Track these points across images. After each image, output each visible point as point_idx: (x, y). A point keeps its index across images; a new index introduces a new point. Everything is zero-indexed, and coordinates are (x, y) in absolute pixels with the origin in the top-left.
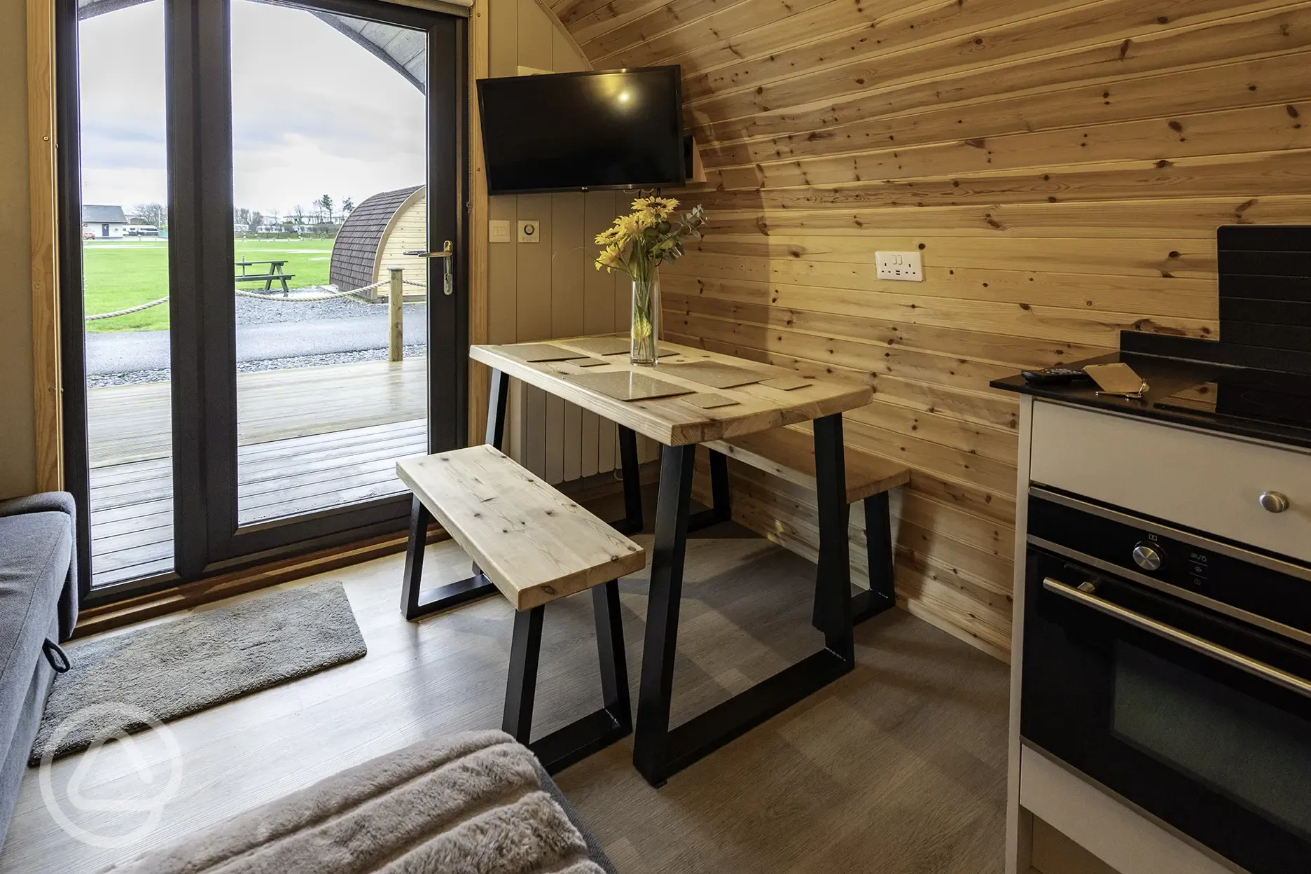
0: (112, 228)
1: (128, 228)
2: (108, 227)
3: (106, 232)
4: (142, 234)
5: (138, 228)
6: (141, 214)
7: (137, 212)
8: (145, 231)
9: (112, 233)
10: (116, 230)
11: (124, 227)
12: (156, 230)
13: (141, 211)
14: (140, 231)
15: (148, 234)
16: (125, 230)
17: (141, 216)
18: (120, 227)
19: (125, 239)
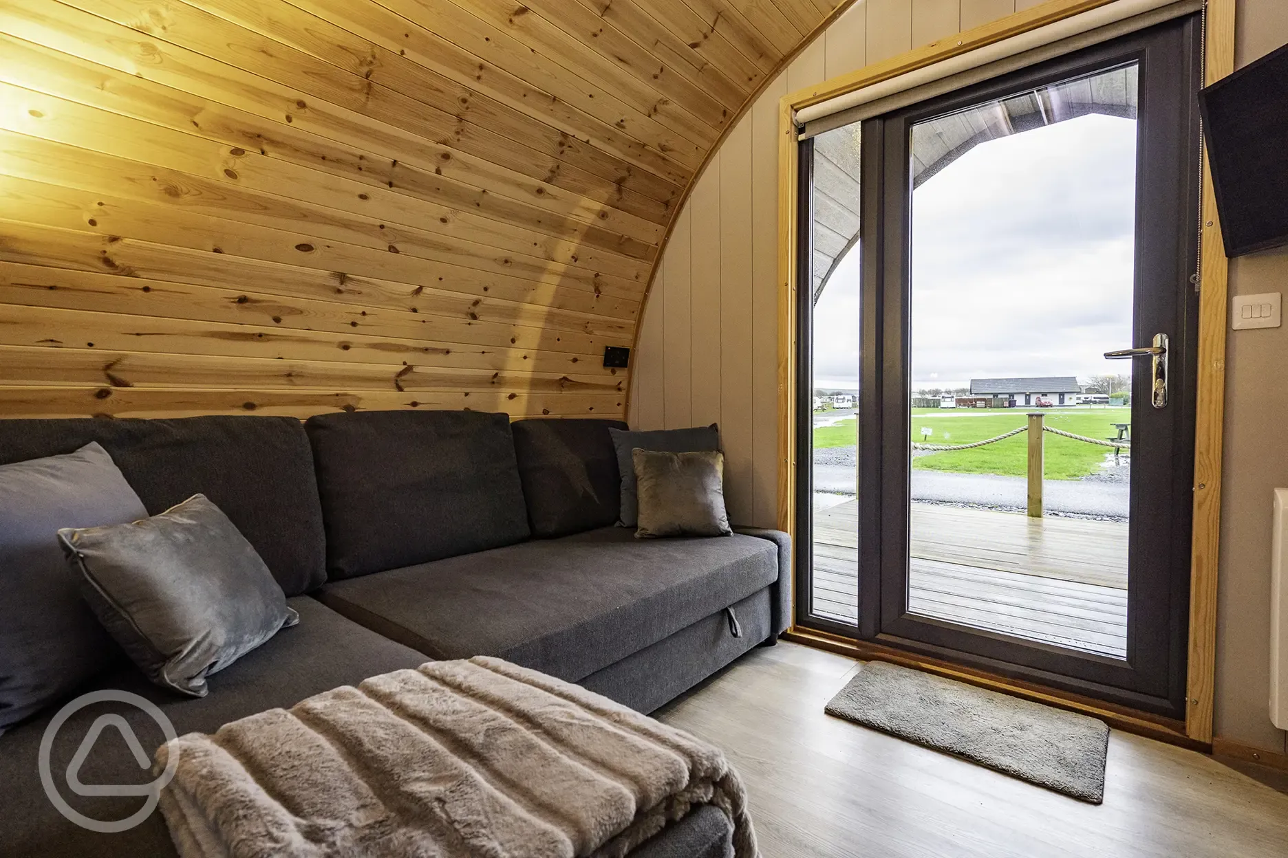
0: (1067, 397)
1: (1083, 397)
2: (1063, 396)
3: (1062, 401)
4: (1095, 403)
5: (1091, 397)
6: (1095, 384)
7: (1090, 382)
8: (1098, 400)
9: (1067, 402)
10: (1071, 398)
11: (1079, 396)
12: (1108, 398)
13: (1095, 381)
14: (1093, 400)
15: (1100, 403)
16: (1079, 399)
17: (1094, 386)
18: (1074, 396)
19: (1078, 407)
